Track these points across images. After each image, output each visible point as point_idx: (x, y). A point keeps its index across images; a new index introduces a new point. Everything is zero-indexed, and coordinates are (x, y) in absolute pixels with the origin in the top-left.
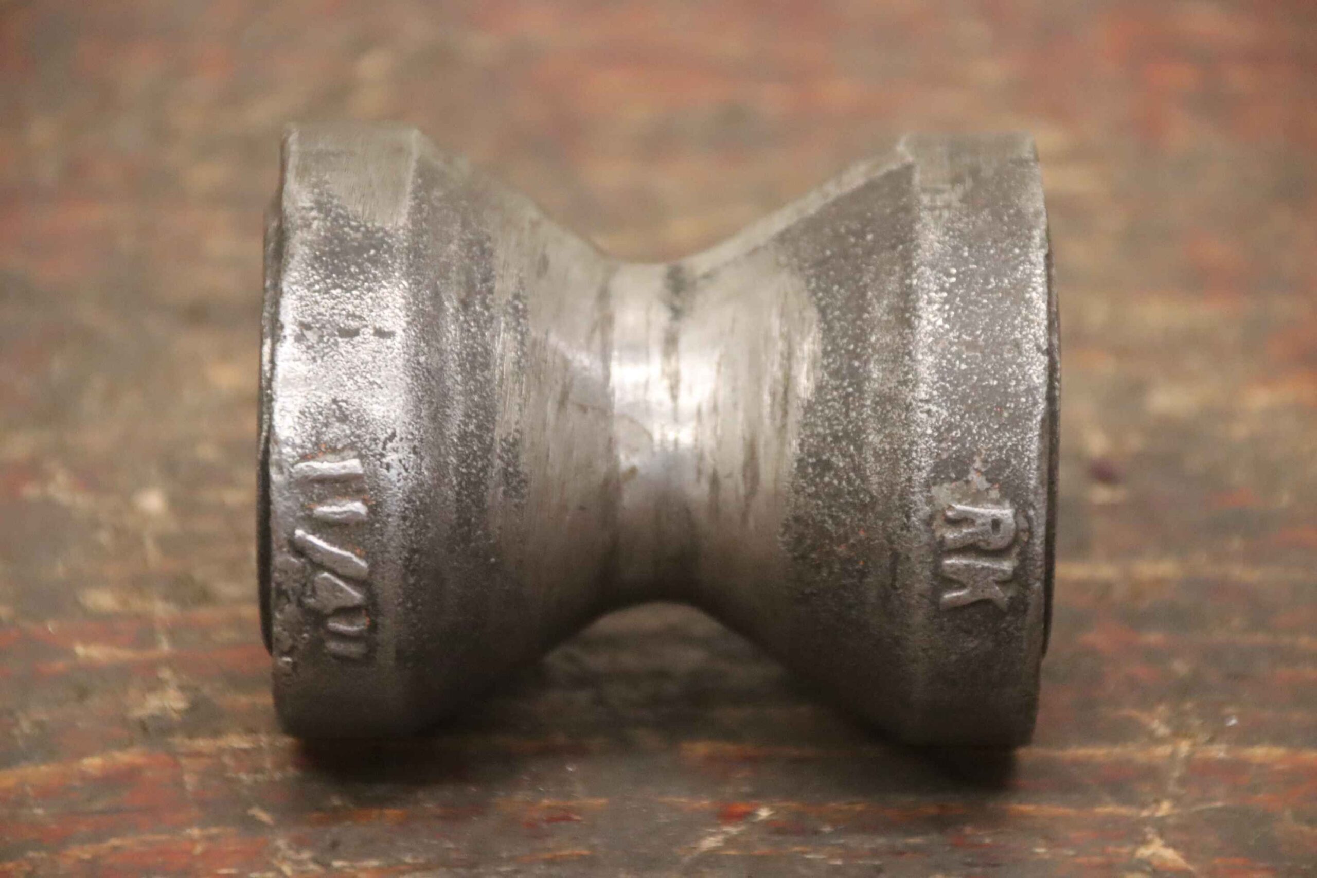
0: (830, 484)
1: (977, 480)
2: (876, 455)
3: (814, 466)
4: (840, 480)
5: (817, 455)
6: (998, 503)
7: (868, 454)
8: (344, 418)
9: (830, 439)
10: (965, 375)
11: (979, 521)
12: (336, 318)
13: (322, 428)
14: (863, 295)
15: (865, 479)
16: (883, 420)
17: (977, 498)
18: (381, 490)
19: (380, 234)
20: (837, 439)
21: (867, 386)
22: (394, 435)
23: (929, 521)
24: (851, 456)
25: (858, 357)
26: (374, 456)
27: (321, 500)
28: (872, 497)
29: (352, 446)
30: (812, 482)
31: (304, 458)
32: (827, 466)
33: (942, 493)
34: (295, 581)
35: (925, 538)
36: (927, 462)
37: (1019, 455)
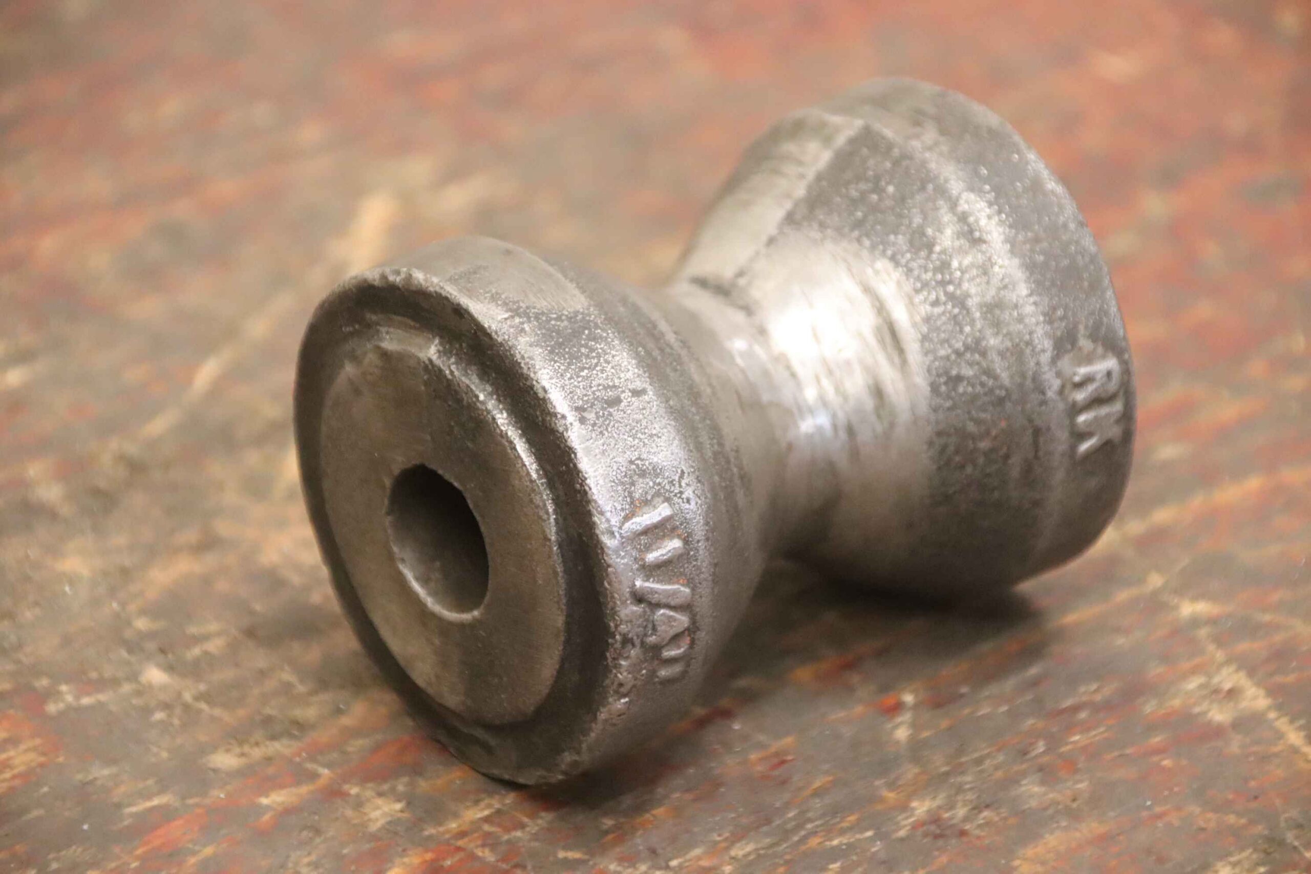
0: (965, 393)
1: (1085, 343)
2: (1001, 354)
3: (946, 383)
4: (973, 386)
5: (946, 373)
6: (1104, 357)
7: (993, 356)
8: (643, 474)
9: (953, 357)
10: (1046, 264)
11: (1099, 377)
12: (598, 394)
13: (631, 488)
14: (923, 234)
15: (996, 378)
16: (997, 325)
17: (1089, 359)
18: (686, 521)
19: (580, 317)
20: (958, 354)
21: (970, 303)
22: (683, 472)
23: (1061, 392)
24: (978, 364)
25: (950, 282)
26: (675, 495)
27: (648, 548)
28: (1007, 390)
29: (658, 494)
30: (949, 397)
31: (627, 518)
32: (959, 378)
33: (1065, 363)
34: (639, 626)
35: (1061, 406)
36: (1048, 344)
37: (1106, 313)
